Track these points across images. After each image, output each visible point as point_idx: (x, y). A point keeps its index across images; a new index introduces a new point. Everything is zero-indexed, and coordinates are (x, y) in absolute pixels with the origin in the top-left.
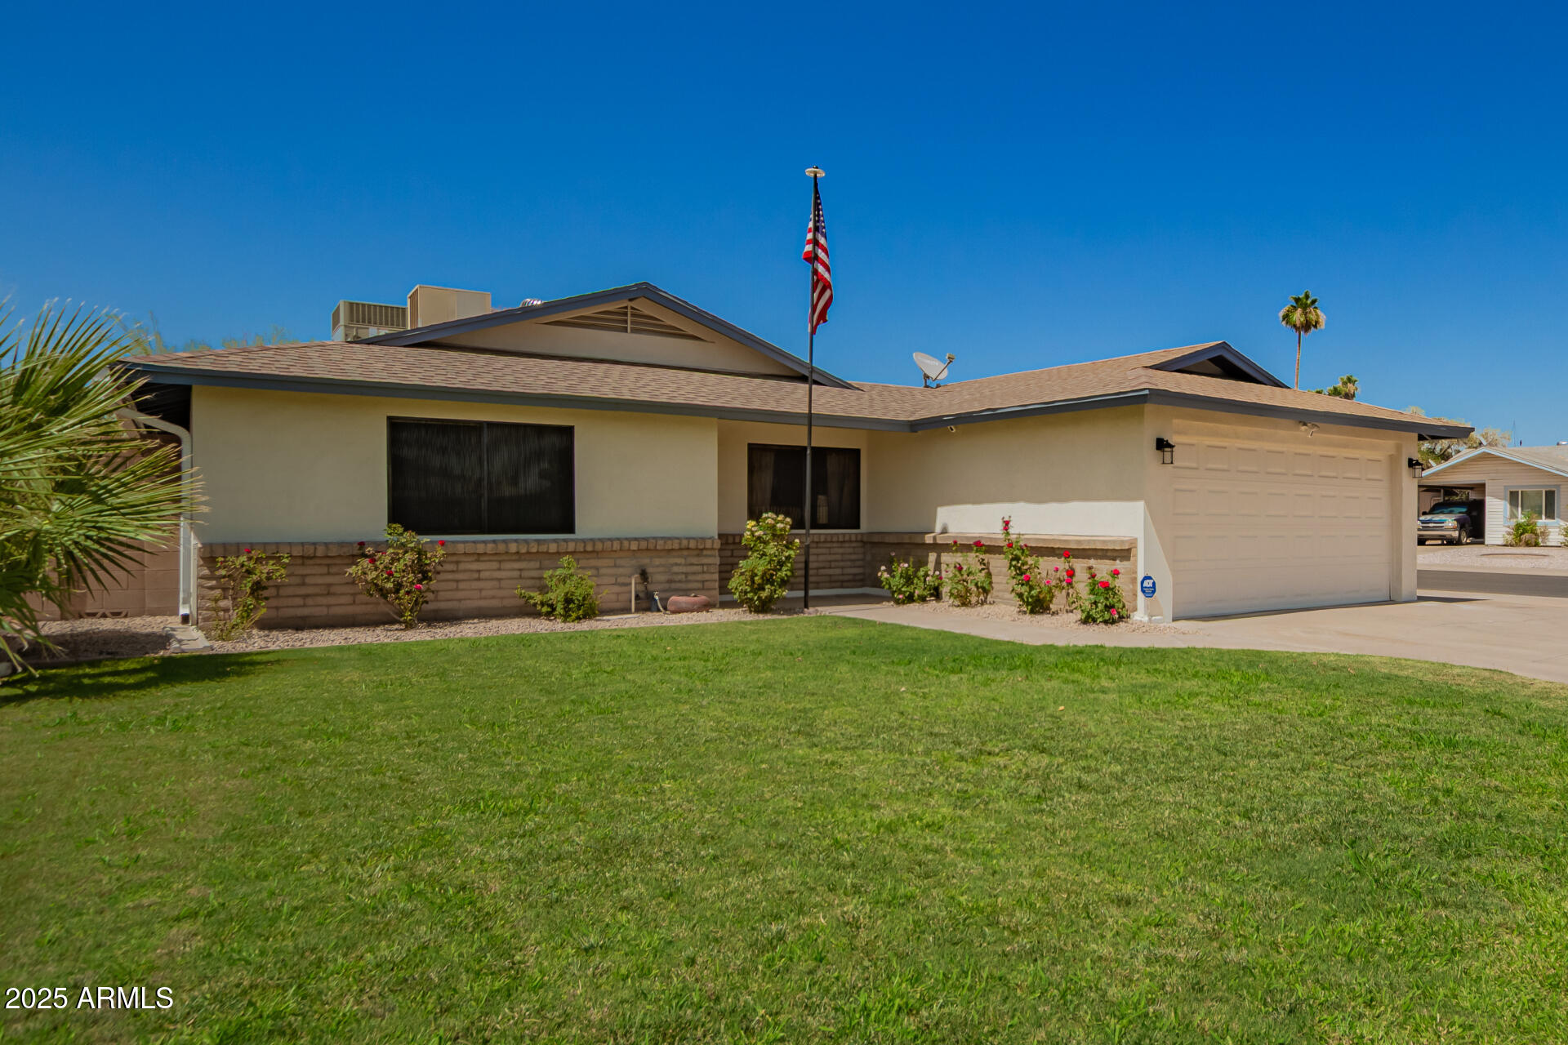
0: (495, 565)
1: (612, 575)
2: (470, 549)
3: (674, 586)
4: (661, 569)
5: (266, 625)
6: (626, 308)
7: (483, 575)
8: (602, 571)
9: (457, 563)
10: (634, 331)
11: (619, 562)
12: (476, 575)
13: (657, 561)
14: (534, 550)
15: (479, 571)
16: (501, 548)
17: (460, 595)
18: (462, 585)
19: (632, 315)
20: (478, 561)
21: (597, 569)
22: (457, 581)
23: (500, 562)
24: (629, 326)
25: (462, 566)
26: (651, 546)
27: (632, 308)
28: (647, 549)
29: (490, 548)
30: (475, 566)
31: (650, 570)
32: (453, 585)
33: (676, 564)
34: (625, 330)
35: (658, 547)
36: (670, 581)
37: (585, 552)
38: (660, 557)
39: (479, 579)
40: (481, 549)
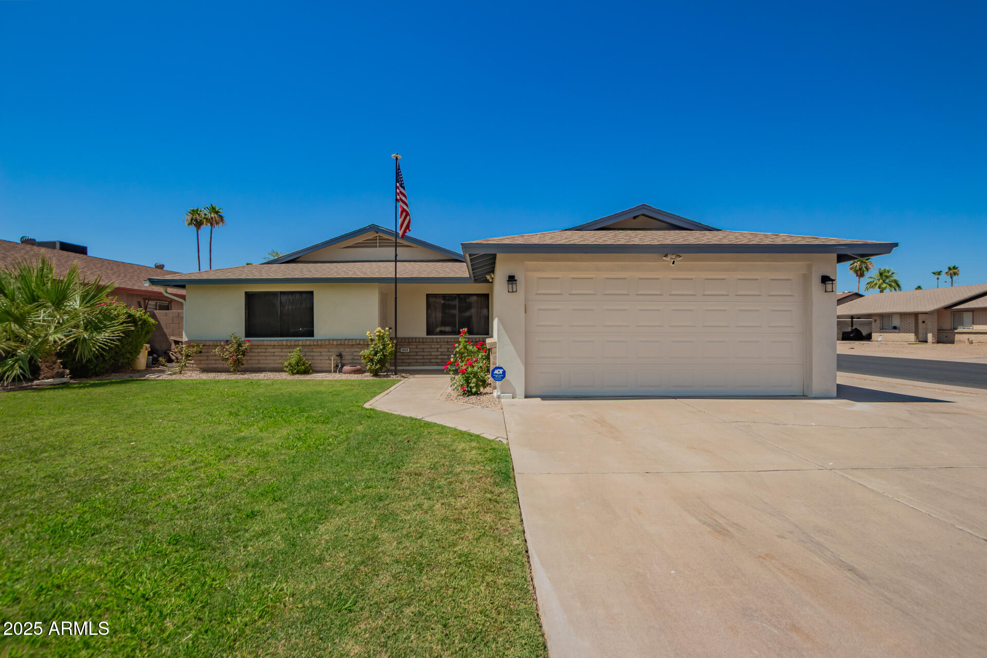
0: (279, 350)
1: (327, 356)
2: (269, 343)
3: (355, 361)
4: (349, 354)
5: (204, 370)
6: (376, 237)
7: (276, 354)
8: (323, 354)
9: (266, 349)
10: (380, 246)
11: (331, 350)
12: (273, 354)
13: (347, 350)
14: (293, 344)
15: (274, 352)
16: (280, 343)
17: (266, 362)
18: (268, 358)
19: (379, 239)
20: (274, 348)
21: (321, 352)
22: (266, 356)
23: (282, 349)
24: (378, 245)
25: (268, 350)
26: (343, 343)
27: (379, 236)
28: (341, 344)
29: (276, 343)
30: (273, 350)
31: (344, 354)
32: (265, 358)
33: (356, 351)
34: (376, 247)
35: (346, 344)
36: (353, 359)
37: (314, 345)
38: (349, 348)
39: (274, 356)
40: (273, 343)
